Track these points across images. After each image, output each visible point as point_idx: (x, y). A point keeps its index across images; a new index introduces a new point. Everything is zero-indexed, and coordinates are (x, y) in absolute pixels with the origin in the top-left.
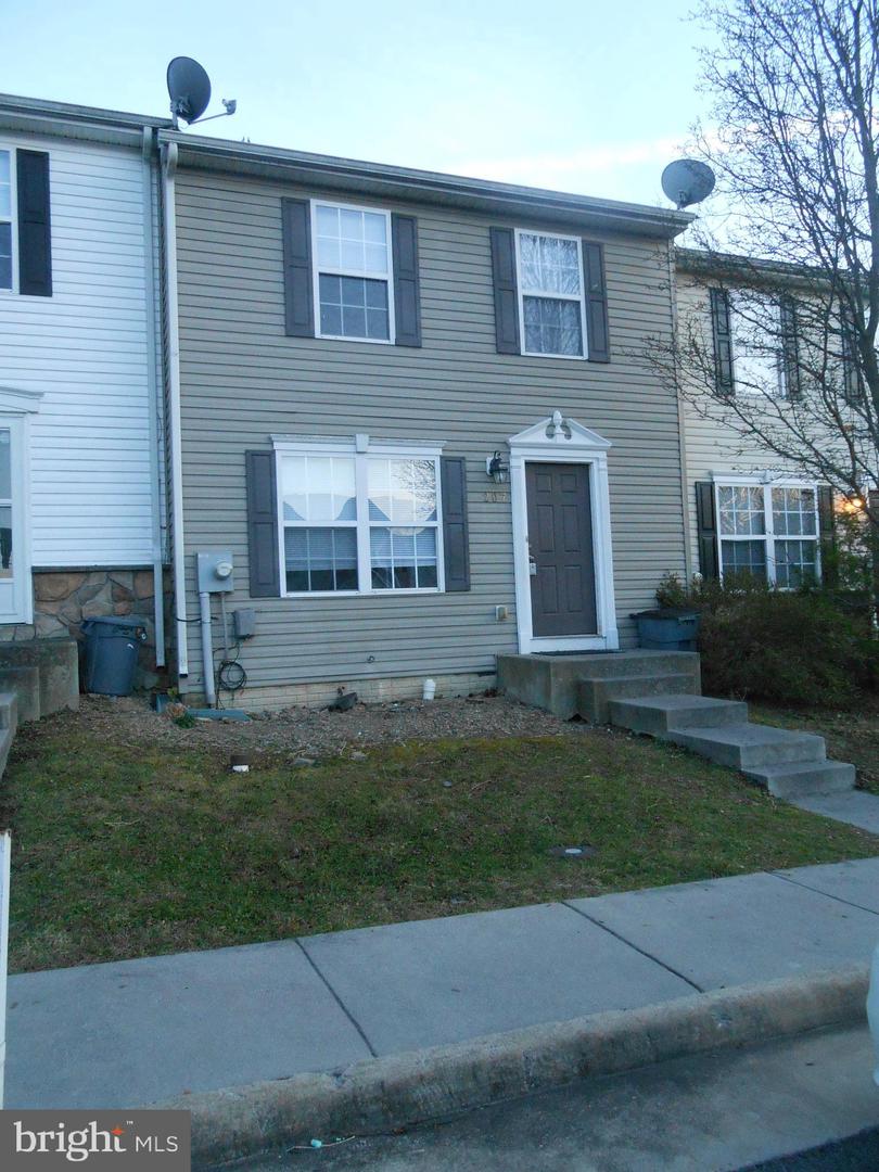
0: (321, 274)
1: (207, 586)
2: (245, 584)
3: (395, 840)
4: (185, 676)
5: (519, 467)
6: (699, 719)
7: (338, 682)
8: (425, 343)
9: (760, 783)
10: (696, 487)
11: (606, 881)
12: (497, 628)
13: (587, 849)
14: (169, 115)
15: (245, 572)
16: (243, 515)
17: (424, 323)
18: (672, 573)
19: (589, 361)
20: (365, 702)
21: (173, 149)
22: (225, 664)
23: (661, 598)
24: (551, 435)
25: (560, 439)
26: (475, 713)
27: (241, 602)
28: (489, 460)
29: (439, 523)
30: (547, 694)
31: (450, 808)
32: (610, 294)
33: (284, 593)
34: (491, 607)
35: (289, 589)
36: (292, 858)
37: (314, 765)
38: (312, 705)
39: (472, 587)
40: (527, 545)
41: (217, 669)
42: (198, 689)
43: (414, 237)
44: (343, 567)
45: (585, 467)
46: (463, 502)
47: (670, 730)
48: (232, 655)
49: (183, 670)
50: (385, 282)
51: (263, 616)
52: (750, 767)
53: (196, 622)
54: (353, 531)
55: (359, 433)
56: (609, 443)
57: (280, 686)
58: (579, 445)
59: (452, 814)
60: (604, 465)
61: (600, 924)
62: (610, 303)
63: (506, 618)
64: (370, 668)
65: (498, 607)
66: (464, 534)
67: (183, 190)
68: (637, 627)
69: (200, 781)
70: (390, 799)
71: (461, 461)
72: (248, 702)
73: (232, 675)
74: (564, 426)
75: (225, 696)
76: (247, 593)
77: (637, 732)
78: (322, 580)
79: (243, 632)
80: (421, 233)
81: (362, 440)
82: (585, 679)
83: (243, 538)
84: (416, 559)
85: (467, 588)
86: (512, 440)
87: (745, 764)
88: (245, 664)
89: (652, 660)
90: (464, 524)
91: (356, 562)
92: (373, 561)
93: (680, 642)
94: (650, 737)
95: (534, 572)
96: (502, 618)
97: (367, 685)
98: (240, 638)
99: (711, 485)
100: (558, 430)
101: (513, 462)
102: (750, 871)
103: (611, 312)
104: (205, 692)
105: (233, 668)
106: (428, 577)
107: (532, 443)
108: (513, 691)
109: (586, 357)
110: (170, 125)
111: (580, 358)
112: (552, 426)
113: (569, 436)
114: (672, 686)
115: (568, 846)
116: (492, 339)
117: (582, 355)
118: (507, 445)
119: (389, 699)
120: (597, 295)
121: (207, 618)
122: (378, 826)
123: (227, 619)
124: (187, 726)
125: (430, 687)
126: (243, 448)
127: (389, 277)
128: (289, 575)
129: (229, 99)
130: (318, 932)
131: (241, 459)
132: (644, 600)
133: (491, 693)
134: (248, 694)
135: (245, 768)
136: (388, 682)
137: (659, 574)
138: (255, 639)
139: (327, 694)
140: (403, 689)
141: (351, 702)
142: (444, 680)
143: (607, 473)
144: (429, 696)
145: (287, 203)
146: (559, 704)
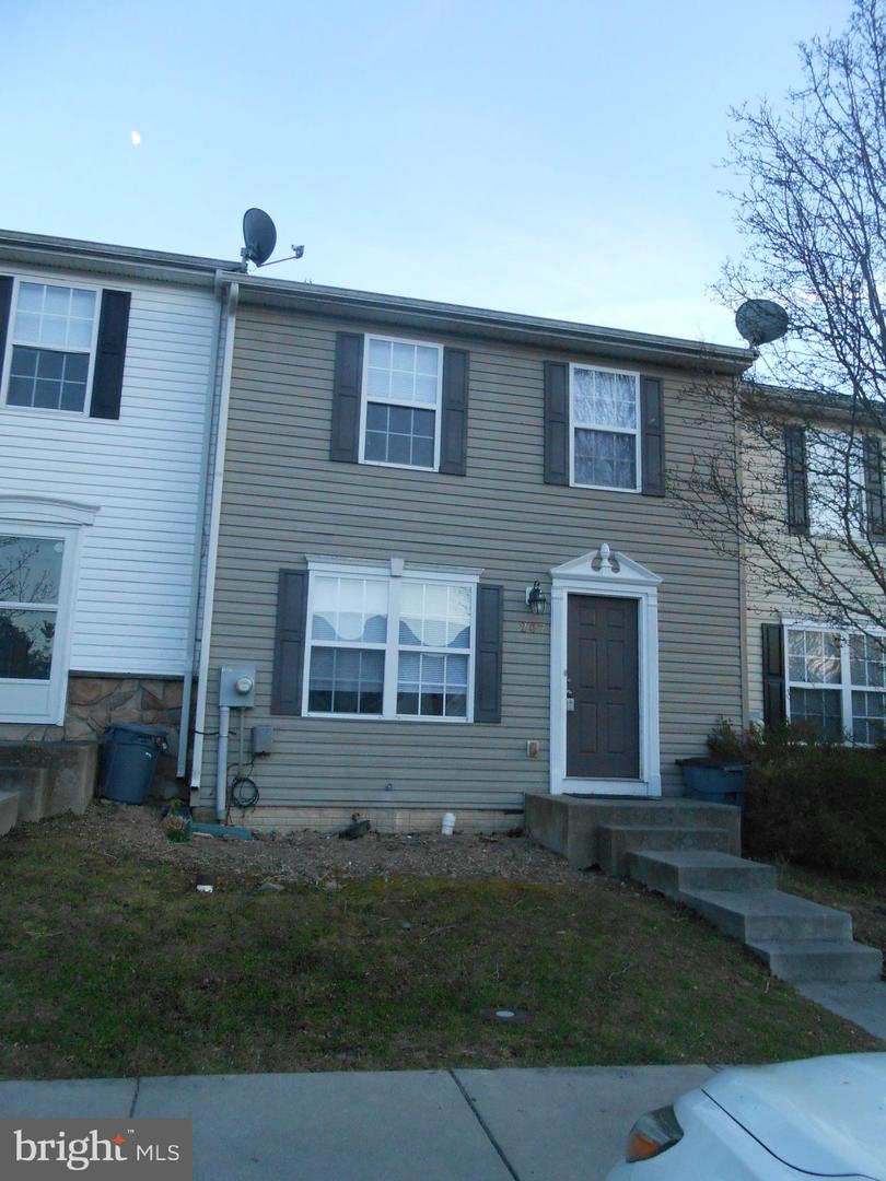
0: (369, 403)
1: (227, 701)
2: (267, 700)
3: (317, 980)
4: (196, 789)
5: (561, 599)
6: (718, 879)
7: (353, 807)
8: (469, 472)
9: (761, 961)
10: (762, 628)
11: (517, 1052)
12: (527, 765)
13: (522, 1014)
14: (239, 259)
15: (268, 689)
16: (271, 633)
17: (470, 452)
18: (725, 718)
19: (642, 494)
20: (379, 831)
21: (235, 288)
22: (239, 780)
23: (712, 744)
24: (597, 568)
25: (607, 571)
26: (483, 852)
27: (261, 719)
28: (529, 589)
29: (471, 651)
30: (564, 838)
31: (395, 952)
32: (668, 429)
33: (305, 712)
34: (521, 742)
35: (312, 708)
36: (197, 988)
37: (281, 893)
38: (324, 830)
39: (503, 720)
40: (565, 680)
41: (230, 784)
42: (209, 803)
43: (466, 369)
44: (367, 690)
45: (634, 602)
46: (499, 631)
47: (682, 889)
48: (246, 772)
49: (195, 782)
50: (434, 411)
51: (281, 734)
52: (756, 941)
53: (213, 735)
54: (382, 653)
55: (394, 557)
56: (659, 579)
57: (294, 807)
58: (627, 579)
59: (395, 958)
60: (654, 601)
61: (470, 1101)
62: (668, 438)
63: (538, 755)
64: (387, 796)
65: (529, 742)
66: (498, 662)
67: (245, 325)
68: (682, 774)
69: (152, 898)
70: (335, 935)
71: (499, 589)
72: (260, 820)
73: (245, 792)
74: (612, 559)
75: (235, 813)
76: (268, 710)
77: (651, 888)
78: (345, 702)
79: (258, 749)
80: (473, 366)
81: (397, 564)
82: (606, 826)
83: (270, 655)
84: (445, 686)
85: (496, 720)
86: (554, 571)
87: (751, 936)
88: (259, 781)
89: (685, 811)
90: (498, 653)
91: (382, 685)
92: (400, 686)
93: (726, 794)
94: (662, 895)
95: (573, 709)
96: (533, 754)
97: (384, 814)
98: (257, 756)
99: (780, 628)
100: (606, 563)
101: (555, 594)
102: (688, 1061)
103: (668, 447)
104: (215, 807)
105: (246, 784)
106: (457, 705)
107: (576, 575)
108: (536, 832)
109: (639, 490)
110: (239, 269)
111: (633, 491)
112: (599, 558)
113: (616, 569)
114: (702, 841)
115: (503, 1007)
116: (539, 470)
117: (635, 487)
118: (550, 577)
119: (406, 830)
120: (654, 429)
121: (225, 733)
122: (308, 962)
123: (244, 734)
124: (179, 841)
125: (450, 821)
126: (277, 566)
127: (438, 407)
128: (312, 694)
129: (297, 245)
130: (167, 1074)
131: (274, 577)
132: (693, 744)
133: (515, 833)
134: (259, 813)
135: (208, 888)
136: (406, 812)
137: (712, 719)
138: (271, 757)
139: (341, 820)
140: (422, 820)
141: (362, 830)
142: (464, 815)
143: (656, 609)
144: (447, 831)
145: (342, 338)
146: (576, 851)
